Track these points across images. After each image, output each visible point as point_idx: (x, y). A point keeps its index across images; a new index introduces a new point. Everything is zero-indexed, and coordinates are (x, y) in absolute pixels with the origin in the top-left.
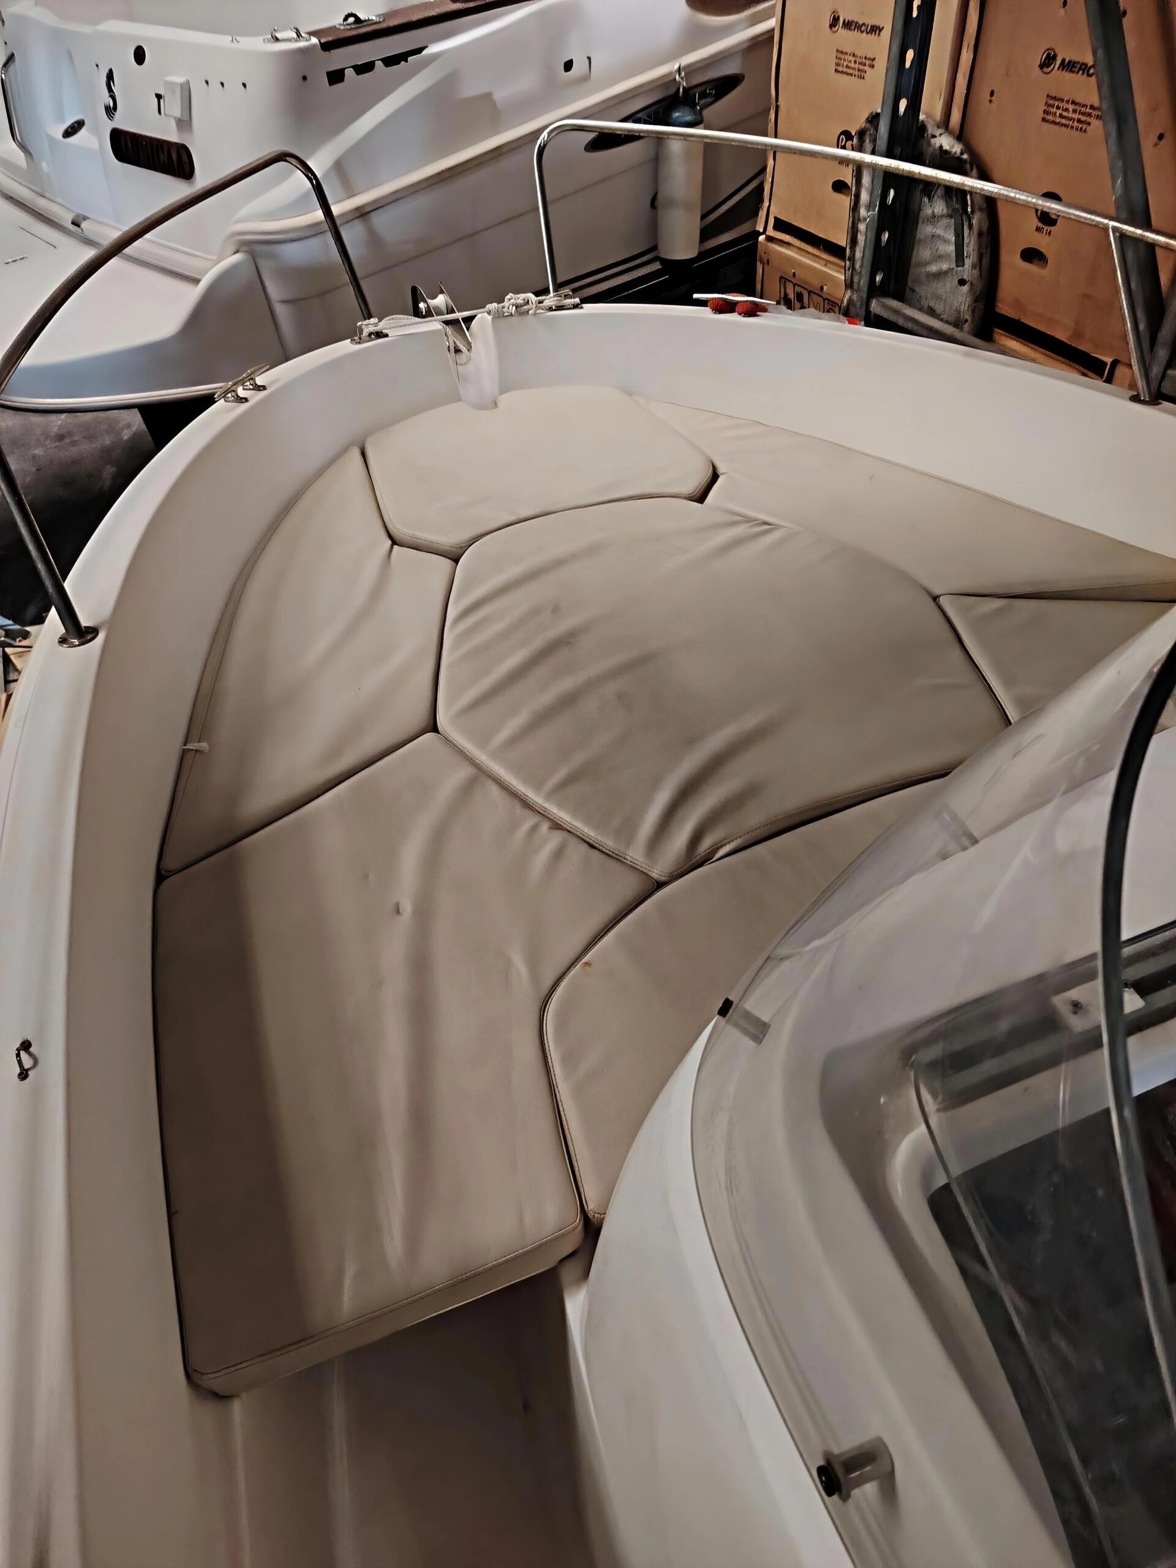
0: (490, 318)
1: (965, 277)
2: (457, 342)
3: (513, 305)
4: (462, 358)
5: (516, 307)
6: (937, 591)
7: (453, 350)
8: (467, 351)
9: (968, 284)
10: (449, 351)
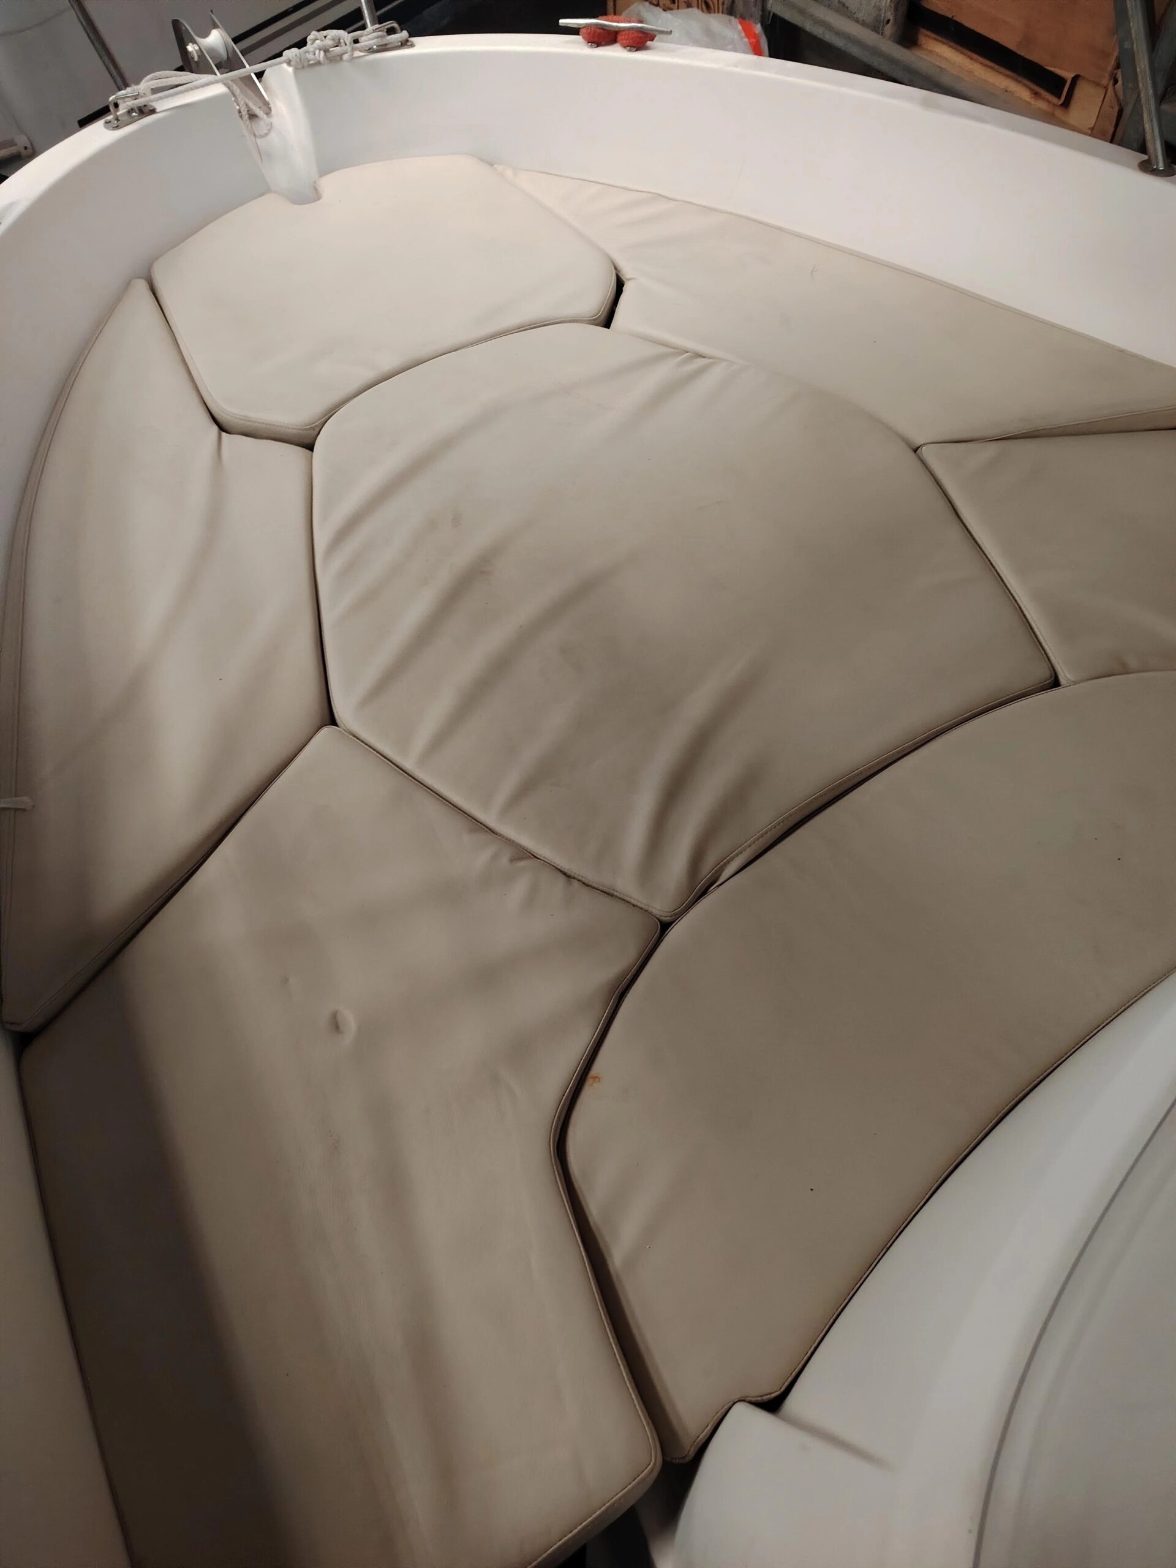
0: (290, 69)
2: (251, 104)
3: (320, 50)
4: (261, 126)
5: (325, 52)
6: (919, 440)
7: (247, 116)
8: (265, 116)
10: (241, 117)
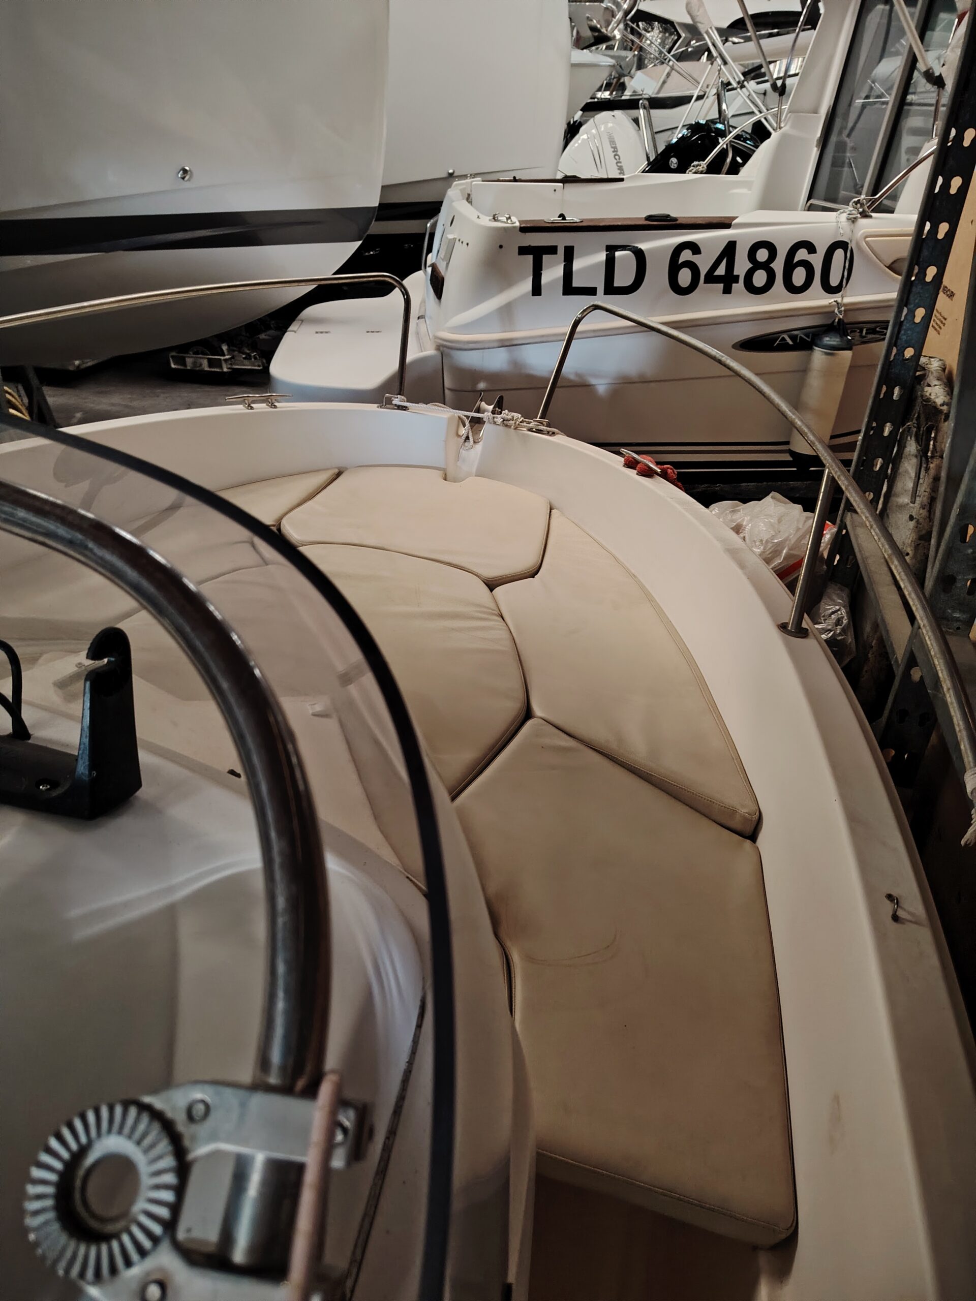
1: (913, 514)
2: (470, 434)
4: (467, 445)
7: (464, 438)
8: (473, 441)
9: (915, 520)
